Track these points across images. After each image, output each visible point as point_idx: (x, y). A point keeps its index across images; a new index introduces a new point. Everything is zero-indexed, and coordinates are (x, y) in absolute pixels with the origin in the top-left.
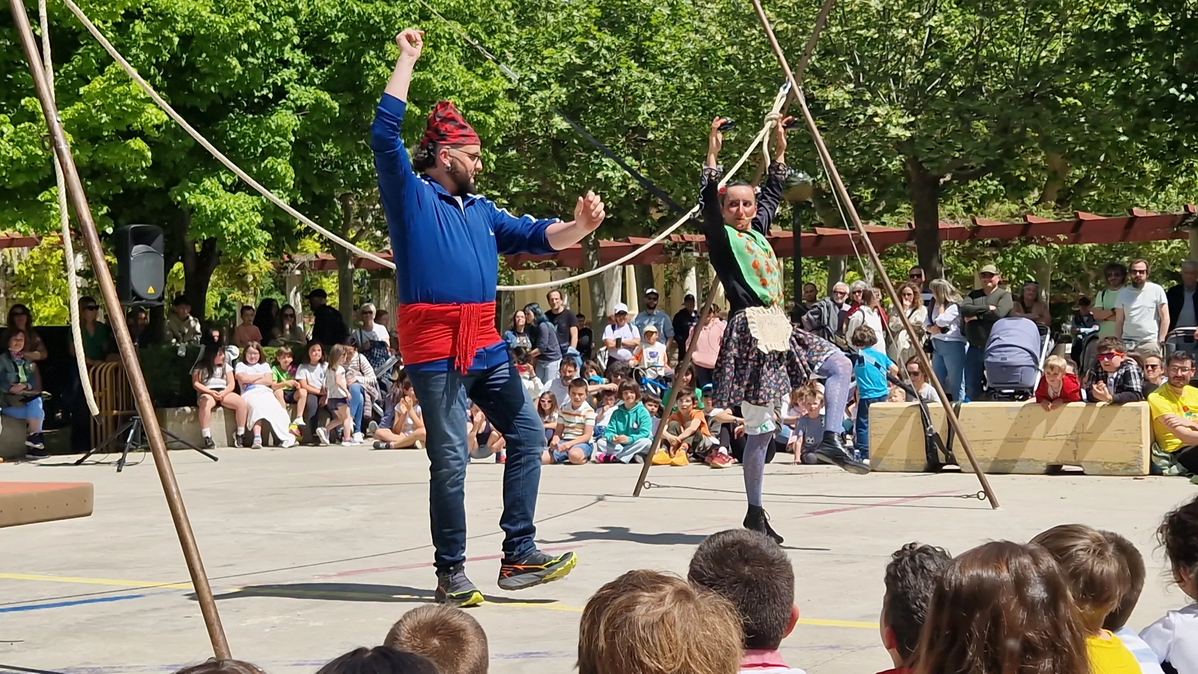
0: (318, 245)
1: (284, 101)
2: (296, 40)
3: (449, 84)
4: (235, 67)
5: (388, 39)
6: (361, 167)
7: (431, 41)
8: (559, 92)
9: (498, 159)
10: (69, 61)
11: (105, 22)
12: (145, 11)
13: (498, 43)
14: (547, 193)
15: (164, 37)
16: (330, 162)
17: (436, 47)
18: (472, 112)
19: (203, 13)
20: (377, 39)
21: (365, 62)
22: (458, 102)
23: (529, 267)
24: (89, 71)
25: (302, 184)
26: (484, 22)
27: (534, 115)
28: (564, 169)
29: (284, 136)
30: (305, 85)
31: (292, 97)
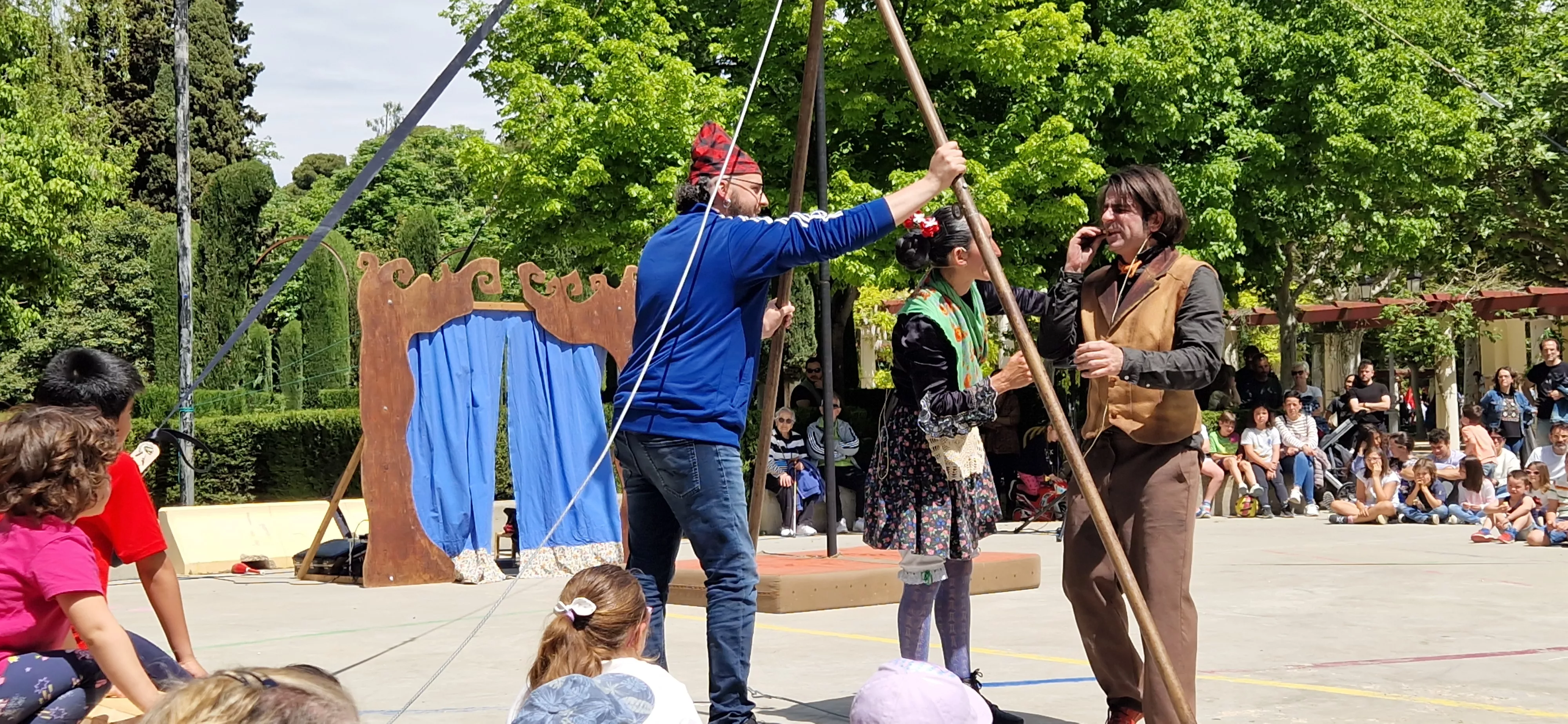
0: (1255, 298)
1: (1223, 146)
2: (1238, 81)
3: (1410, 117)
4: (1174, 114)
5: (1340, 72)
6: (1307, 214)
7: (1389, 71)
8: (1543, 117)
9: (1467, 197)
10: (1003, 121)
11: (1039, 78)
12: (1080, 63)
13: (1467, 67)
14: (1527, 232)
15: (1099, 89)
16: (1271, 209)
17: (1394, 77)
18: (1438, 147)
19: (1140, 60)
20: (1328, 73)
21: (1313, 98)
22: (1422, 136)
23: (1502, 316)
24: (1025, 129)
25: (1245, 234)
26: (1451, 44)
27: (1511, 145)
28: (1547, 202)
29: (1225, 185)
30: (1247, 128)
31: (1232, 142)
